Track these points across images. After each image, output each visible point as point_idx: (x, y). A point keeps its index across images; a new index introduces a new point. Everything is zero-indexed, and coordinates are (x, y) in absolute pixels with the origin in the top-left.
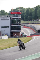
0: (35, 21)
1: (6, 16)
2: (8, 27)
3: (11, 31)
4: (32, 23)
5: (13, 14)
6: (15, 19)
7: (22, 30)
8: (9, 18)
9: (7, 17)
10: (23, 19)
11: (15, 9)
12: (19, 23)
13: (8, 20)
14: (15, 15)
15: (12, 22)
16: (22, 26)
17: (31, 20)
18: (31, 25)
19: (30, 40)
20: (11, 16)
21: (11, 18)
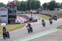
0: (27, 12)
1: (4, 7)
2: (6, 16)
3: (8, 19)
4: (26, 13)
5: (10, 6)
6: (12, 10)
7: (17, 18)
8: (7, 9)
9: (6, 8)
10: (18, 9)
11: (12, 2)
12: (15, 13)
13: (6, 10)
14: (12, 6)
15: (10, 12)
16: (17, 15)
17: (24, 10)
18: (24, 14)
19: (24, 26)
20: (9, 7)
21: (8, 9)
